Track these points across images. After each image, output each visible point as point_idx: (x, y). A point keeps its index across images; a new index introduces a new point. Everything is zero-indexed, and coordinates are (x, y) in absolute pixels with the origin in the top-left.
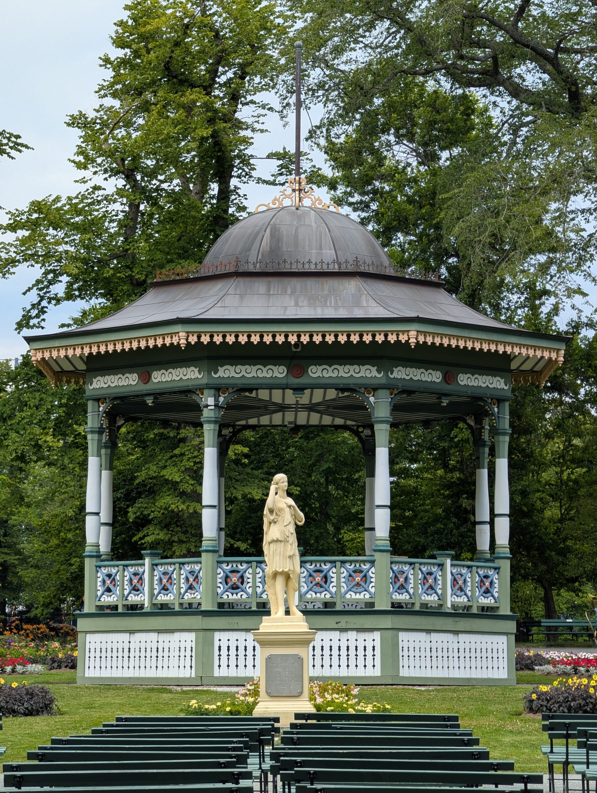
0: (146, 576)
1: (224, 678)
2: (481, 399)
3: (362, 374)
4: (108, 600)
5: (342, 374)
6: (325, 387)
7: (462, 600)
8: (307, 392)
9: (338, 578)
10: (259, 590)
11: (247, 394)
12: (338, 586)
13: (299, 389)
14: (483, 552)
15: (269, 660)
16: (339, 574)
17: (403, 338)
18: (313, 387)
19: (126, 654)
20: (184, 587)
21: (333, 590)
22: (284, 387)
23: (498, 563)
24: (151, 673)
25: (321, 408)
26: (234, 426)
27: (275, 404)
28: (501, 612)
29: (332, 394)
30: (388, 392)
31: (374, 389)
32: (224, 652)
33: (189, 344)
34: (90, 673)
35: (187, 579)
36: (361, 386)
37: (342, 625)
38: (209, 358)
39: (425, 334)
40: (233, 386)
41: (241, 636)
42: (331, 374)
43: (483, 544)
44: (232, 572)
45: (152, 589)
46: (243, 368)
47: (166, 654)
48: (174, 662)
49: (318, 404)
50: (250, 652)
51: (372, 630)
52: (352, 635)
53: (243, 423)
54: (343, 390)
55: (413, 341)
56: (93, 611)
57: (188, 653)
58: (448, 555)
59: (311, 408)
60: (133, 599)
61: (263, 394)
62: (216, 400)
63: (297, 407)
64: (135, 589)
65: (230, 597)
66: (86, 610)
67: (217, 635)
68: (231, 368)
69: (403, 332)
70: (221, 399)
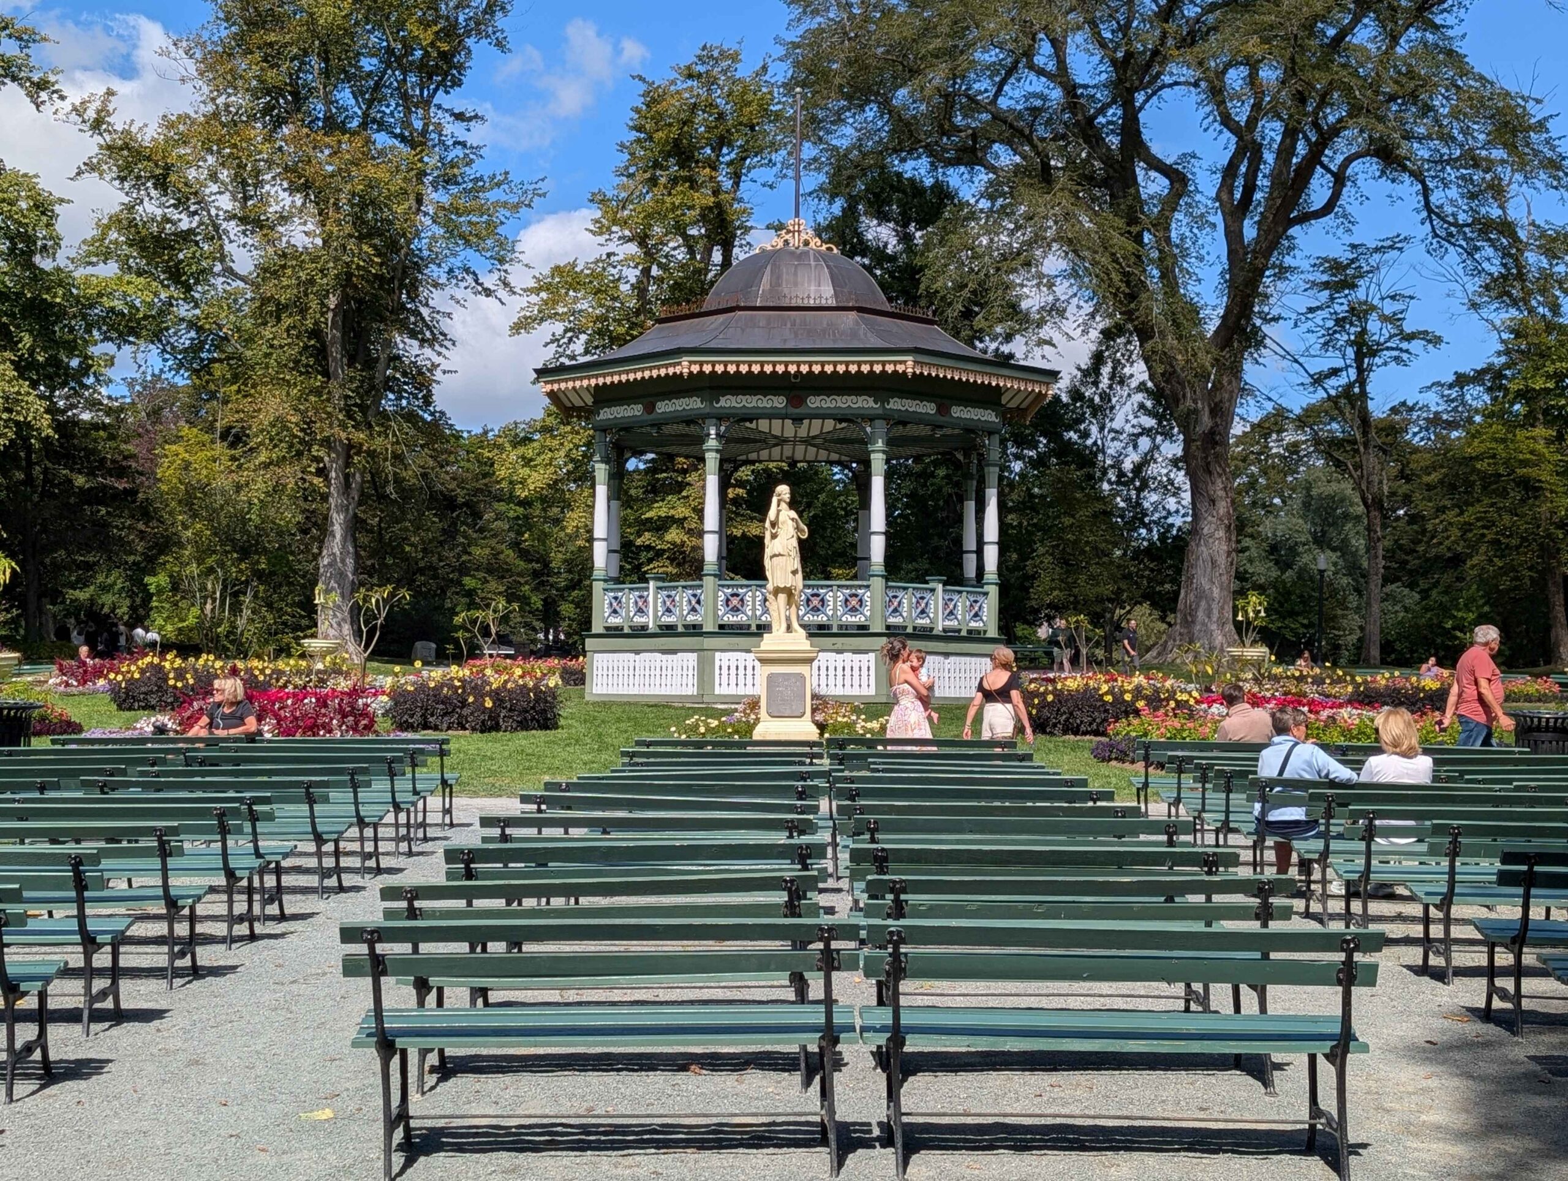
0: (651, 599)
1: (725, 696)
2: (972, 431)
3: (859, 404)
4: (615, 621)
5: (840, 404)
6: (823, 417)
7: (952, 623)
8: (806, 422)
9: (835, 602)
10: (758, 613)
11: (748, 424)
12: (835, 609)
13: (797, 420)
14: (969, 579)
15: (771, 678)
16: (835, 598)
17: (900, 368)
18: (812, 416)
19: (631, 672)
20: (686, 609)
21: (830, 613)
22: (783, 417)
23: (986, 588)
24: (656, 691)
25: (818, 441)
26: (735, 461)
27: (776, 437)
28: (989, 635)
29: (829, 425)
30: (884, 422)
31: (871, 419)
32: (725, 671)
33: (691, 373)
34: (596, 690)
35: (690, 601)
36: (858, 416)
37: (839, 646)
38: (711, 388)
39: (922, 364)
40: (733, 415)
41: (741, 656)
42: (828, 405)
43: (970, 571)
44: (733, 595)
45: (656, 611)
46: (744, 398)
47: (669, 672)
48: (677, 680)
49: (814, 437)
50: (749, 671)
51: (866, 652)
52: (848, 656)
53: (744, 457)
54: (841, 421)
55: (910, 370)
56: (601, 631)
57: (691, 673)
58: (939, 581)
59: (808, 441)
60: (639, 620)
61: (763, 425)
62: (718, 429)
63: (796, 441)
64: (640, 611)
65: (730, 619)
66: (594, 631)
67: (718, 655)
68: (733, 398)
69: (901, 362)
70: (723, 429)
